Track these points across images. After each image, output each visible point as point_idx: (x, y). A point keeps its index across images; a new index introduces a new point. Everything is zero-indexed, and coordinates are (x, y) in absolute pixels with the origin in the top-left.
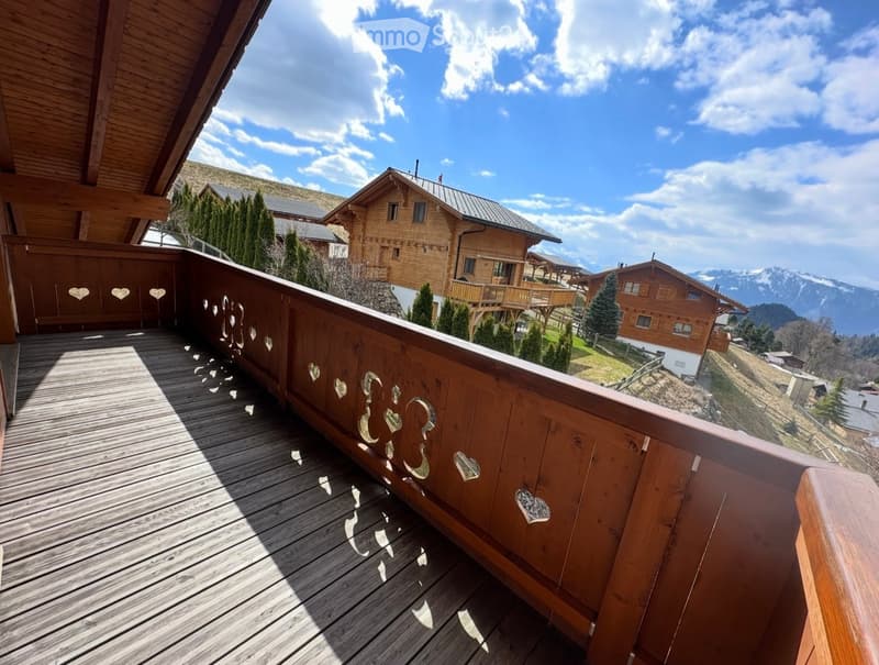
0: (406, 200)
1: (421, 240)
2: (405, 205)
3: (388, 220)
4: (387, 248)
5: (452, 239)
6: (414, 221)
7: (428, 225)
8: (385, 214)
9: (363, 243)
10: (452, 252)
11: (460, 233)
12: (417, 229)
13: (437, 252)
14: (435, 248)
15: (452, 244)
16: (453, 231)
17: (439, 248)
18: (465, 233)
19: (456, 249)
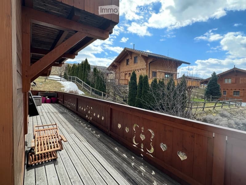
0: (131, 57)
1: (137, 69)
2: (131, 59)
3: (126, 64)
4: (127, 74)
5: (146, 65)
6: (134, 63)
7: (139, 63)
8: (125, 63)
9: (119, 74)
10: (147, 69)
11: (149, 63)
12: (135, 65)
13: (143, 71)
14: (141, 70)
15: (147, 67)
16: (147, 62)
17: (143, 69)
18: (150, 63)
19: (148, 68)
